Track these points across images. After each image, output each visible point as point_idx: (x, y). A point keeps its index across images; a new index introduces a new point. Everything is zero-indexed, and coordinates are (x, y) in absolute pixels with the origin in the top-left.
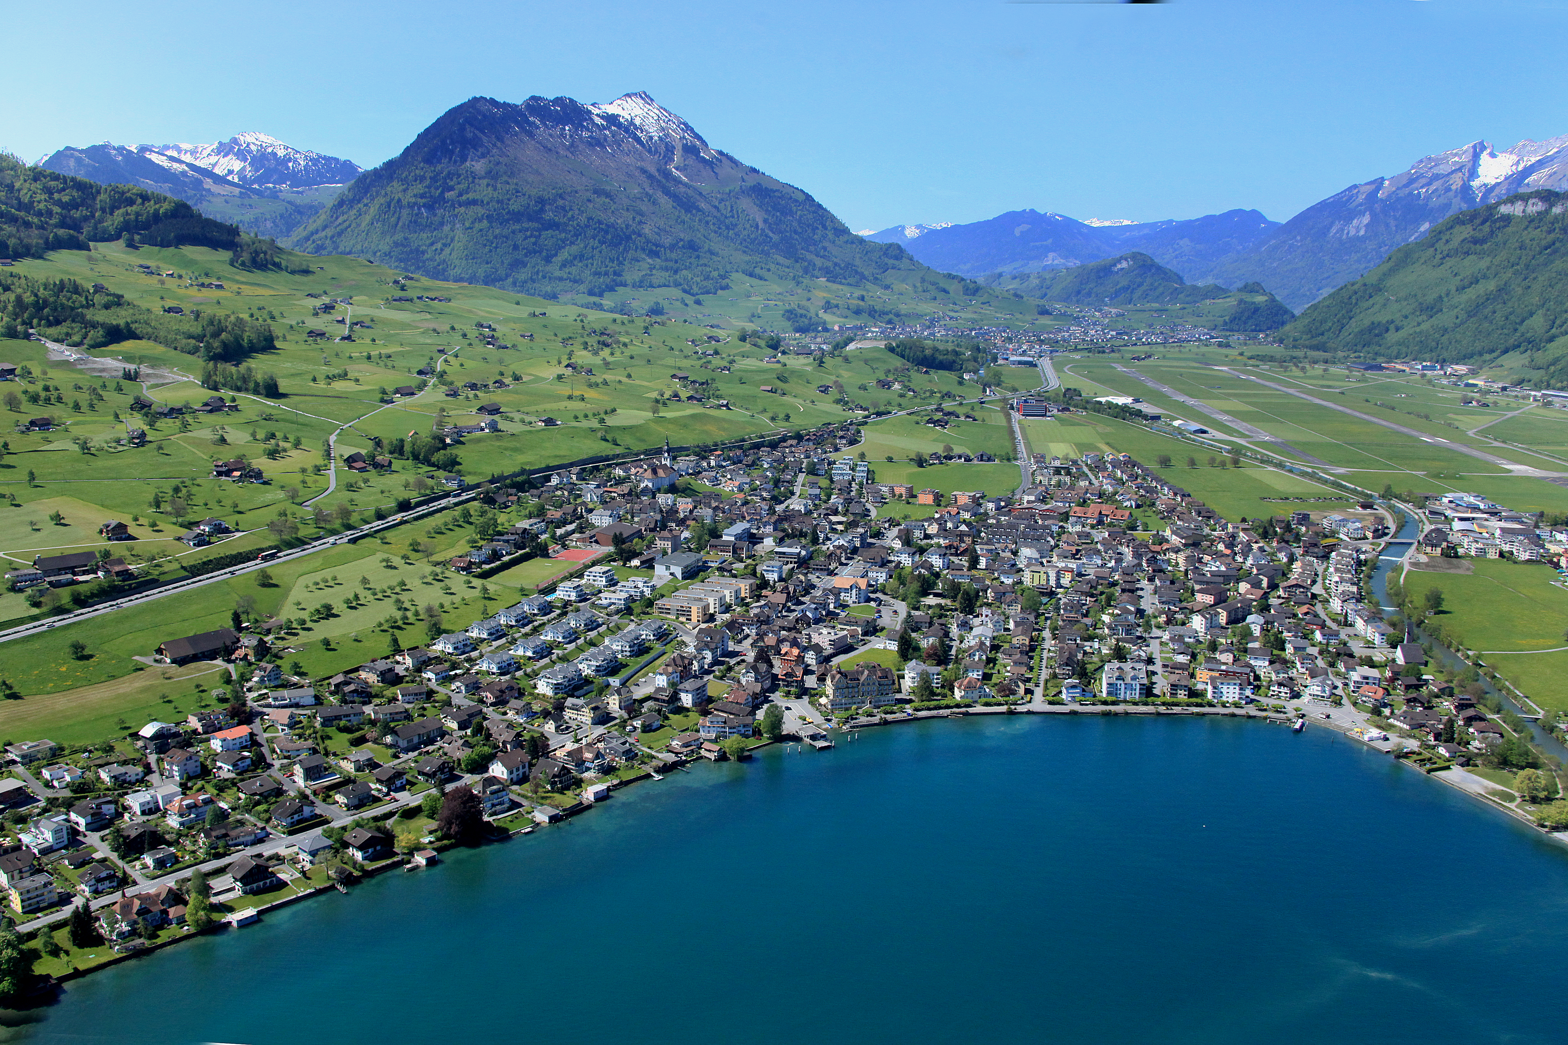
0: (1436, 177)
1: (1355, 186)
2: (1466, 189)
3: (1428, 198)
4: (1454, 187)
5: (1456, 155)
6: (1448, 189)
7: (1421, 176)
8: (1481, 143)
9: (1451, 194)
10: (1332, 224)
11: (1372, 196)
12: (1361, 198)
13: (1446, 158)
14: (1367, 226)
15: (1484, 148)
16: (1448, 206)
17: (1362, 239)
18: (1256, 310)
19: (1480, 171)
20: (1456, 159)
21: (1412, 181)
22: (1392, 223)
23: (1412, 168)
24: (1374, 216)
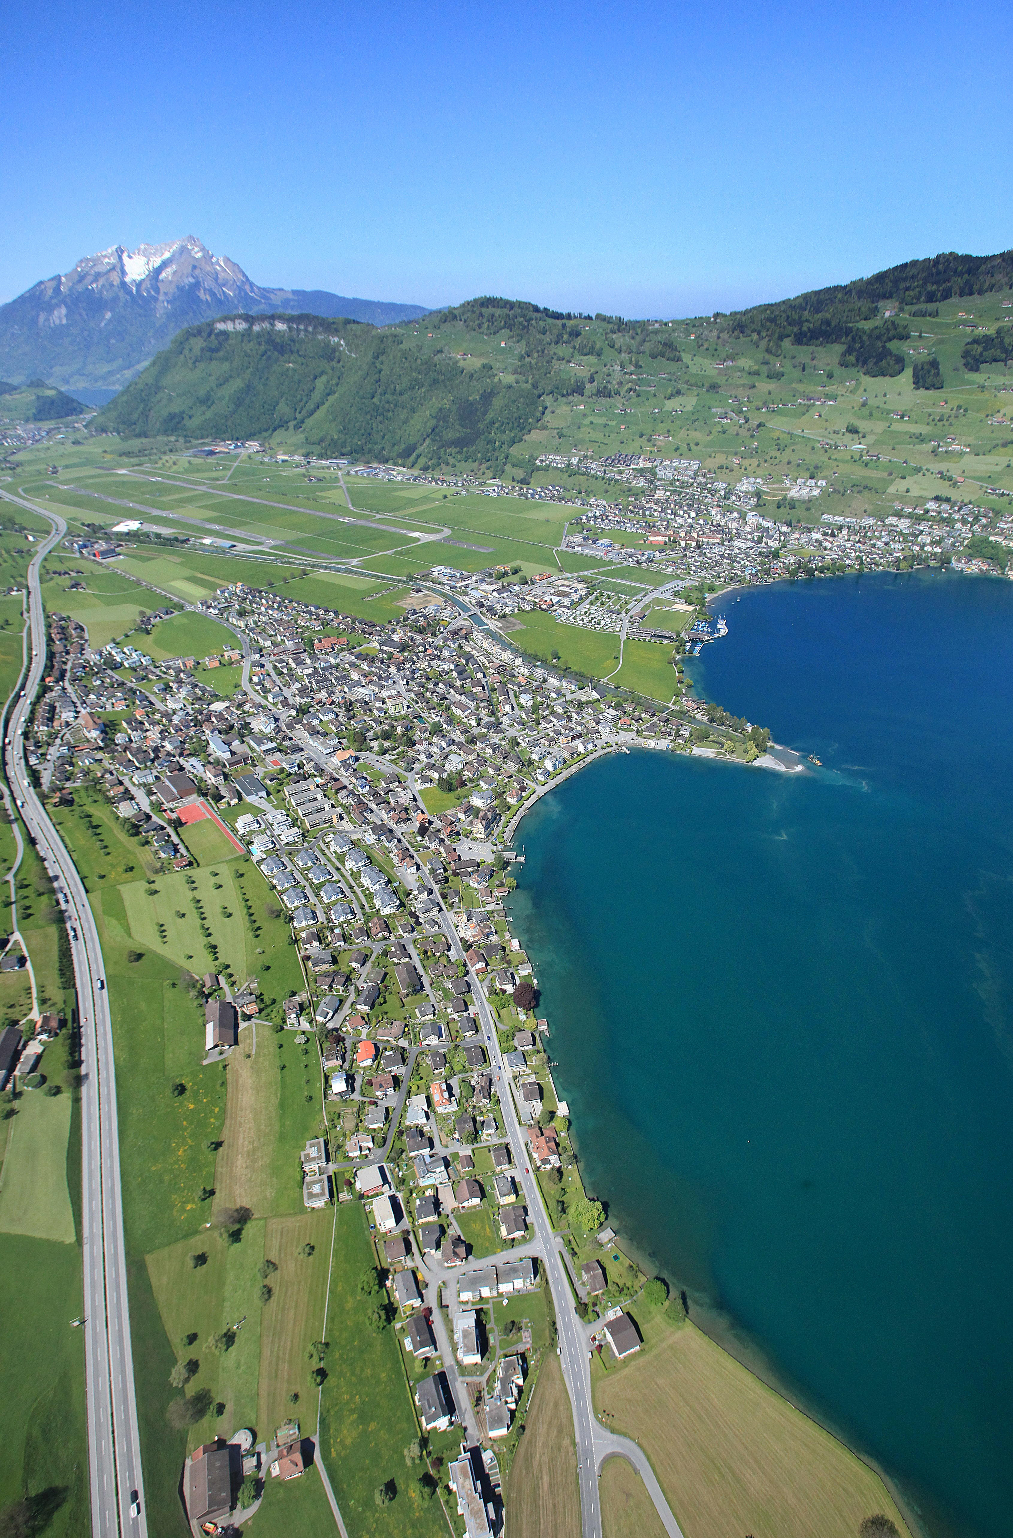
0: (98, 275)
1: (41, 283)
2: (123, 284)
3: (100, 292)
4: (115, 283)
5: (105, 256)
6: (112, 285)
7: (87, 274)
8: (120, 248)
9: (115, 289)
10: (38, 315)
11: (57, 290)
12: (50, 292)
13: (99, 258)
14: (66, 316)
15: (122, 252)
16: (116, 299)
17: (67, 326)
18: (53, 402)
19: (127, 269)
20: (107, 260)
21: (82, 278)
22: (84, 313)
23: (77, 266)
24: (67, 307)
